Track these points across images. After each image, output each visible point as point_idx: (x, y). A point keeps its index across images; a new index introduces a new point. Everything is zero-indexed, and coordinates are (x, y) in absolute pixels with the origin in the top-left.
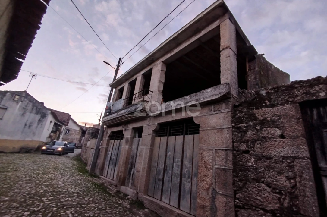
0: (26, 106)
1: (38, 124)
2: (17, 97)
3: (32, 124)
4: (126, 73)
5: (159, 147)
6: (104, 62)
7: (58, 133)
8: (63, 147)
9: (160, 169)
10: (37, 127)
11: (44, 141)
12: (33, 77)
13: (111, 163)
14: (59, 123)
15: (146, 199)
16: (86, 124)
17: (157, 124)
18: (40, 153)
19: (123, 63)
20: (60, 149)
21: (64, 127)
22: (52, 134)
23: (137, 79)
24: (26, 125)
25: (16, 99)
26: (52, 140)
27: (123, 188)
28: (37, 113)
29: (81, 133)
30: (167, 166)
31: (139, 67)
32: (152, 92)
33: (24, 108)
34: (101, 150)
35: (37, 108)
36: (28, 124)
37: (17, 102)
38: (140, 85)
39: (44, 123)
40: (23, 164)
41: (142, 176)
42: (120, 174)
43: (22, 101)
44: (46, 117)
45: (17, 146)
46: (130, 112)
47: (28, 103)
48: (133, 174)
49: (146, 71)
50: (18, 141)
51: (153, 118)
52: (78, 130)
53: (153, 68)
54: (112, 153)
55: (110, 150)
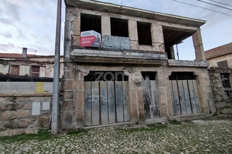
5: (172, 87)
9: (176, 99)
13: (104, 107)
15: (177, 117)
17: (171, 72)
30: (180, 97)
41: (168, 106)
48: (152, 109)
51: (167, 67)
53: (153, 24)
54: (100, 97)
55: (93, 93)
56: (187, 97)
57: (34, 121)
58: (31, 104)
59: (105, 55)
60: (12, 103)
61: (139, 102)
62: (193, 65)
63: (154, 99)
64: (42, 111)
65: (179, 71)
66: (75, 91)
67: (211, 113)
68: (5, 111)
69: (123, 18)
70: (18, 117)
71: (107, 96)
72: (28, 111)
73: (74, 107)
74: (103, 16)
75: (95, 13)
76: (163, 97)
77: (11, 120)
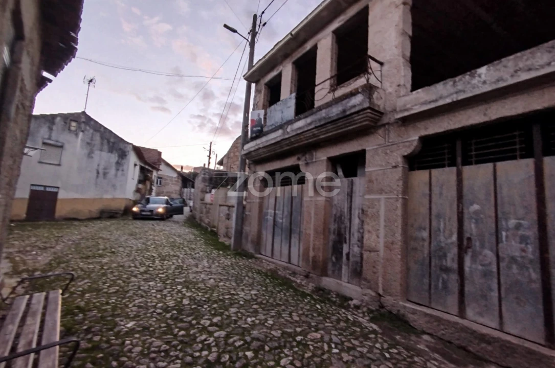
0: (92, 140)
1: (117, 170)
2: (74, 124)
3: (108, 171)
4: (290, 36)
5: (430, 196)
6: (225, 26)
7: (148, 183)
8: (165, 205)
10: (116, 175)
11: (130, 198)
12: (89, 83)
13: (278, 231)
14: (147, 167)
16: (182, 168)
17: (416, 138)
18: (130, 218)
19: (264, 25)
20: (160, 210)
21: (155, 173)
22: (140, 186)
23: (319, 46)
24: (98, 173)
25: (73, 128)
26: (143, 196)
27: (328, 282)
28: (111, 150)
29: (180, 181)
30: (469, 239)
31: (325, 13)
32: (381, 64)
33: (88, 143)
34: (248, 207)
35: (109, 142)
36: (101, 171)
37: (75, 133)
38: (332, 59)
39: (125, 167)
40: (116, 240)
41: (386, 260)
42: (311, 254)
43: (82, 131)
44: (126, 156)
45: (95, 208)
46: (327, 121)
47: (92, 134)
48: (348, 255)
49: (345, 20)
50: (94, 200)
51: (399, 126)
52: (175, 178)
54: (275, 214)
55: (269, 206)
63: (359, 232)
66: (252, 201)
71: (282, 213)
74: (283, 69)
76: (373, 227)
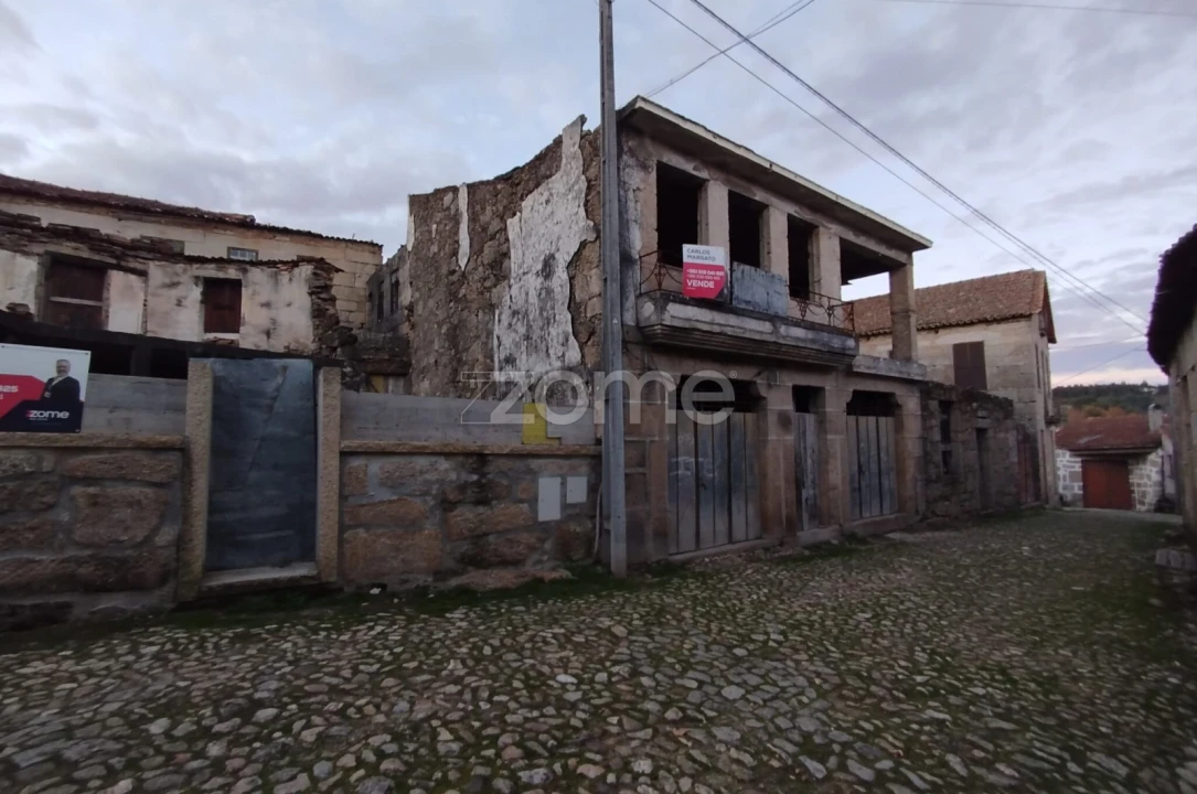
9: (854, 473)
13: (706, 495)
17: (852, 390)
30: (862, 467)
48: (806, 500)
51: (844, 376)
53: (821, 229)
54: (697, 462)
55: (681, 450)
56: (874, 467)
57: (543, 541)
58: (535, 482)
59: (739, 330)
60: (475, 477)
61: (787, 480)
62: (897, 375)
63: (812, 472)
64: (565, 506)
65: (867, 389)
66: (648, 440)
67: (917, 512)
68: (456, 508)
69: (757, 198)
70: (499, 528)
71: (711, 460)
72: (526, 505)
73: (647, 495)
74: (711, 182)
75: (695, 169)
76: (833, 465)
77: (478, 537)
